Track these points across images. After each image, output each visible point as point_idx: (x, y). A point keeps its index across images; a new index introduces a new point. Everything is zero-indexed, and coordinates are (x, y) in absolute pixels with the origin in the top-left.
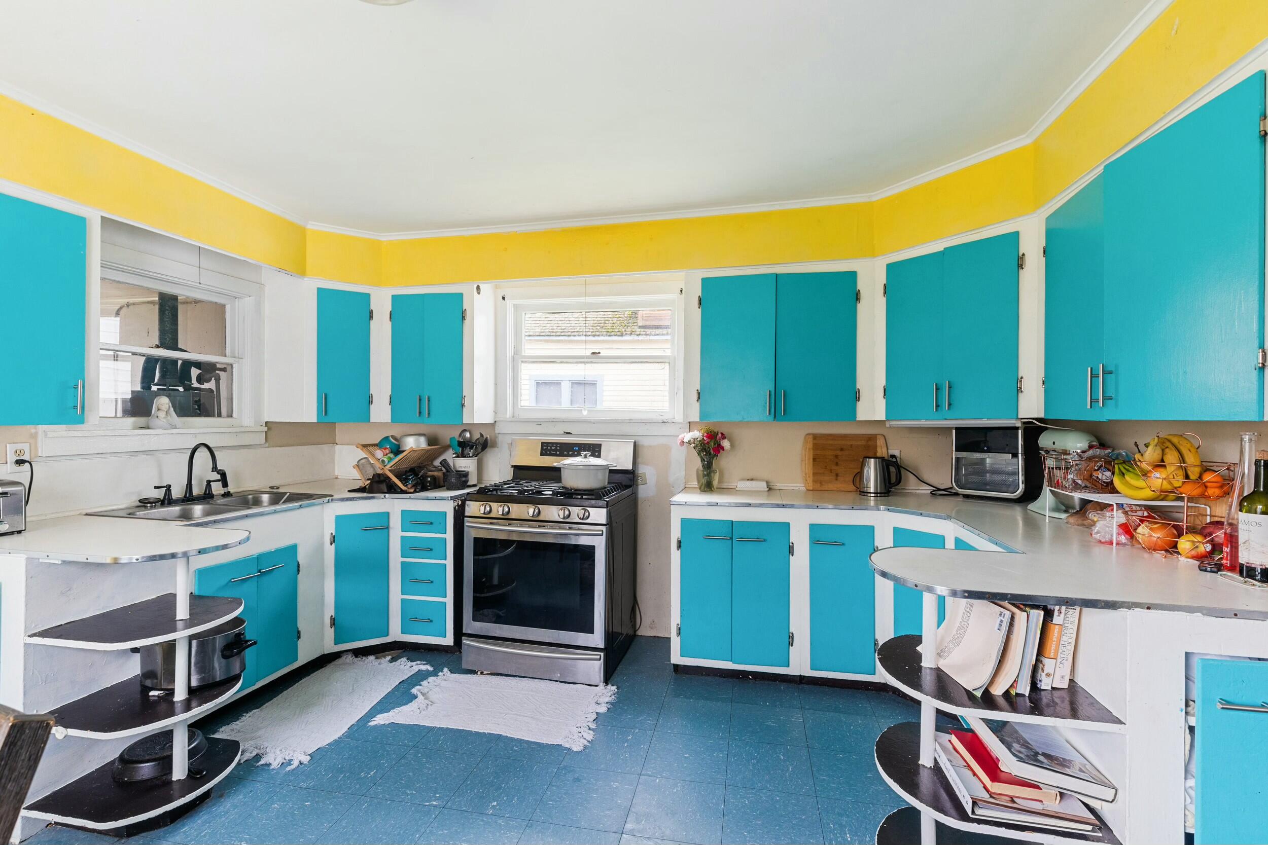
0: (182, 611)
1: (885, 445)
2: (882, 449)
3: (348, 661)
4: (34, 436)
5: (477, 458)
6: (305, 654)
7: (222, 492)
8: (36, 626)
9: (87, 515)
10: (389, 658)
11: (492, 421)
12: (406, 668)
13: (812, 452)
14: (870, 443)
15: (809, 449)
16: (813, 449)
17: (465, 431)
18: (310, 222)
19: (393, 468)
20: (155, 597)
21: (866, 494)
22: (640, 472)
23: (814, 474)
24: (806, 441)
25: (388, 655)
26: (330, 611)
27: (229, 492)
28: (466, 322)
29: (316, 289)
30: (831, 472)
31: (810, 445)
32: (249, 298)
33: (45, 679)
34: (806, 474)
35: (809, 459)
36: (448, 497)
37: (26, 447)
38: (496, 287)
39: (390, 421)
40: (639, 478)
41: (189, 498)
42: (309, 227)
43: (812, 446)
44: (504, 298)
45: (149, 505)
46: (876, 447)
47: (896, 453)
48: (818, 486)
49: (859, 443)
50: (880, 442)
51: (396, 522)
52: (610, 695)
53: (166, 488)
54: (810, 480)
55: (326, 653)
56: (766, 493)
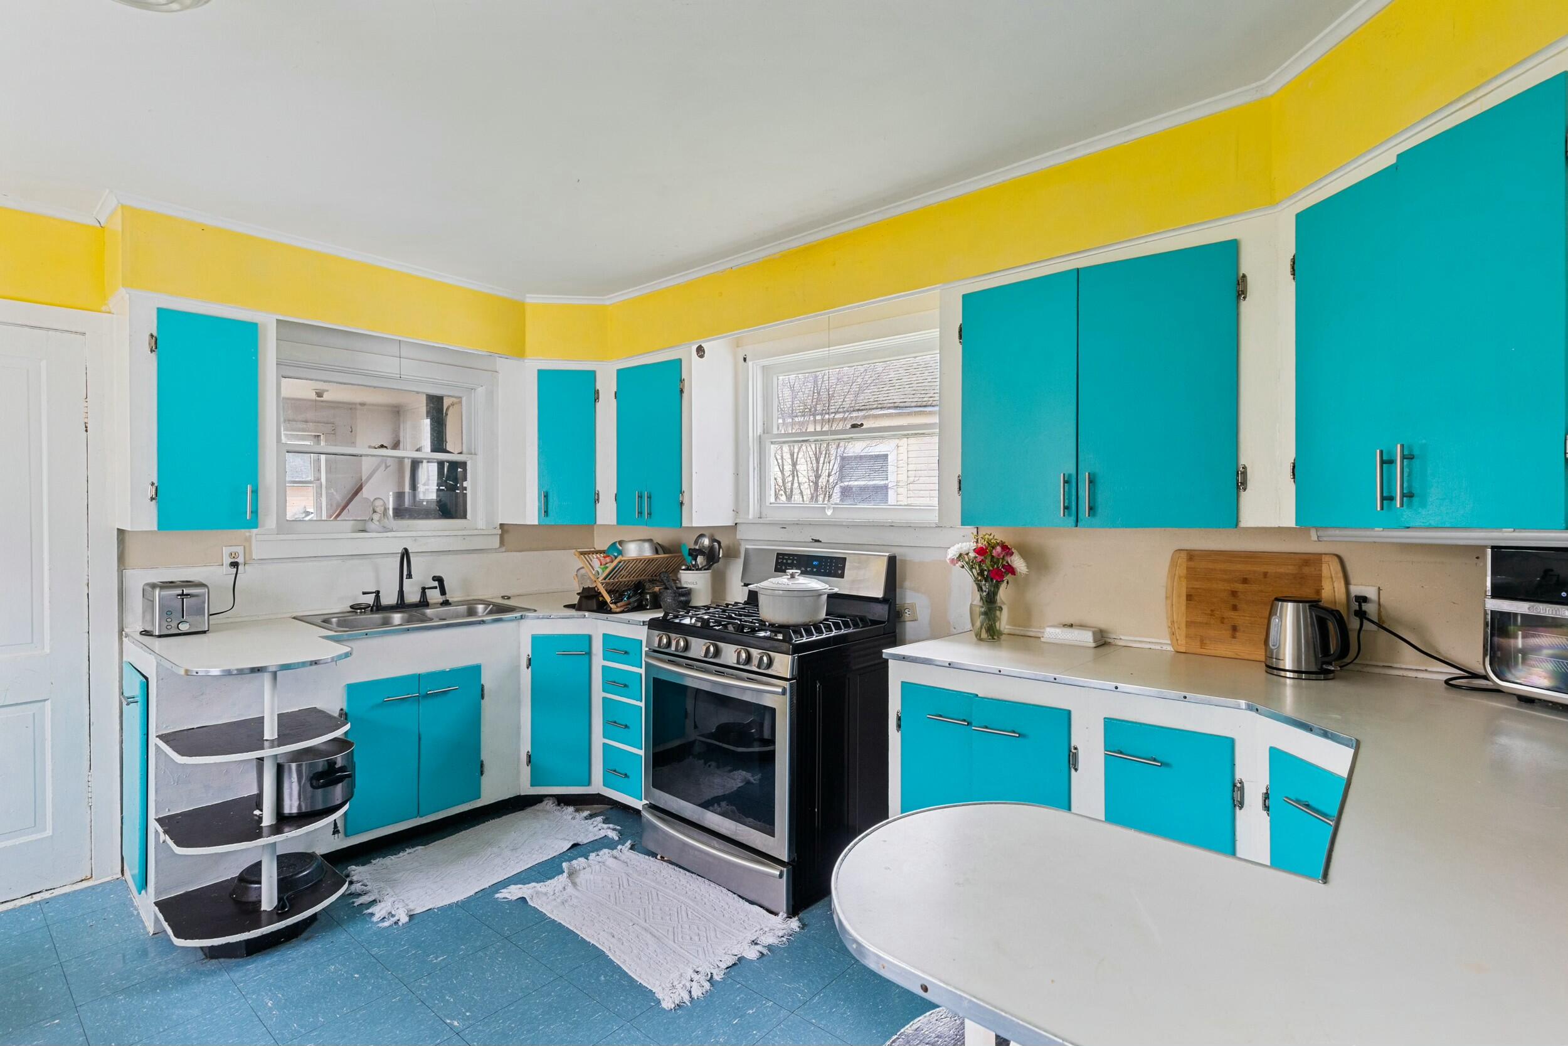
0: (270, 731)
1: (1341, 575)
2: (1333, 583)
3: (548, 807)
4: (248, 539)
5: (710, 571)
6: (491, 792)
7: (441, 601)
8: (167, 727)
9: (294, 618)
10: (586, 813)
11: (730, 523)
12: (598, 828)
13: (1184, 583)
14: (1306, 570)
15: (1180, 577)
16: (1187, 578)
17: (702, 536)
18: (528, 295)
19: (607, 580)
20: (297, 710)
21: (1275, 672)
22: (908, 601)
23: (1189, 624)
24: (1173, 564)
25: (587, 810)
26: (526, 747)
27: (448, 600)
28: (685, 395)
29: (536, 371)
30: (1223, 623)
31: (1182, 571)
32: (481, 388)
33: (177, 780)
34: (1173, 622)
35: (1179, 596)
36: (640, 622)
37: (240, 550)
38: (738, 344)
39: (616, 524)
40: (906, 611)
41: (401, 605)
42: (528, 300)
43: (1185, 571)
44: (745, 360)
45: (359, 611)
46: (1319, 578)
47: (1370, 592)
48: (1195, 647)
49: (1282, 570)
50: (1330, 569)
51: (597, 647)
52: (780, 935)
53: (375, 594)
54: (1181, 634)
55: (522, 794)
56: (1093, 651)
